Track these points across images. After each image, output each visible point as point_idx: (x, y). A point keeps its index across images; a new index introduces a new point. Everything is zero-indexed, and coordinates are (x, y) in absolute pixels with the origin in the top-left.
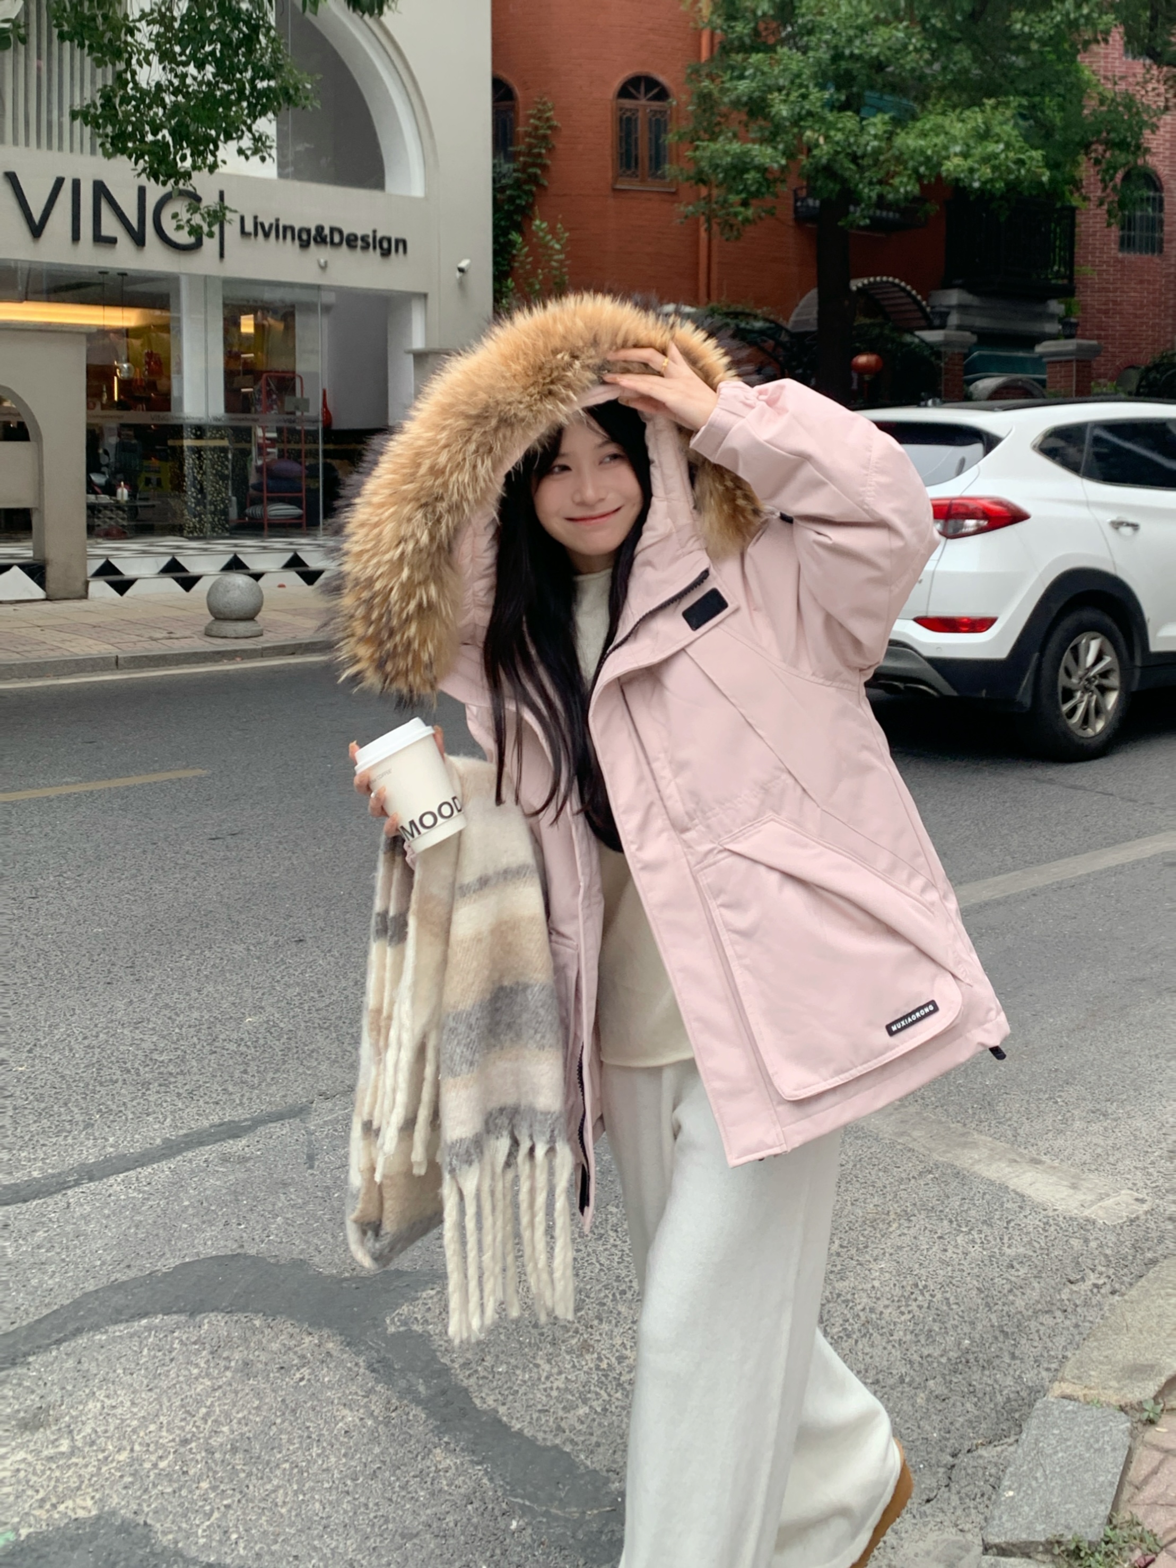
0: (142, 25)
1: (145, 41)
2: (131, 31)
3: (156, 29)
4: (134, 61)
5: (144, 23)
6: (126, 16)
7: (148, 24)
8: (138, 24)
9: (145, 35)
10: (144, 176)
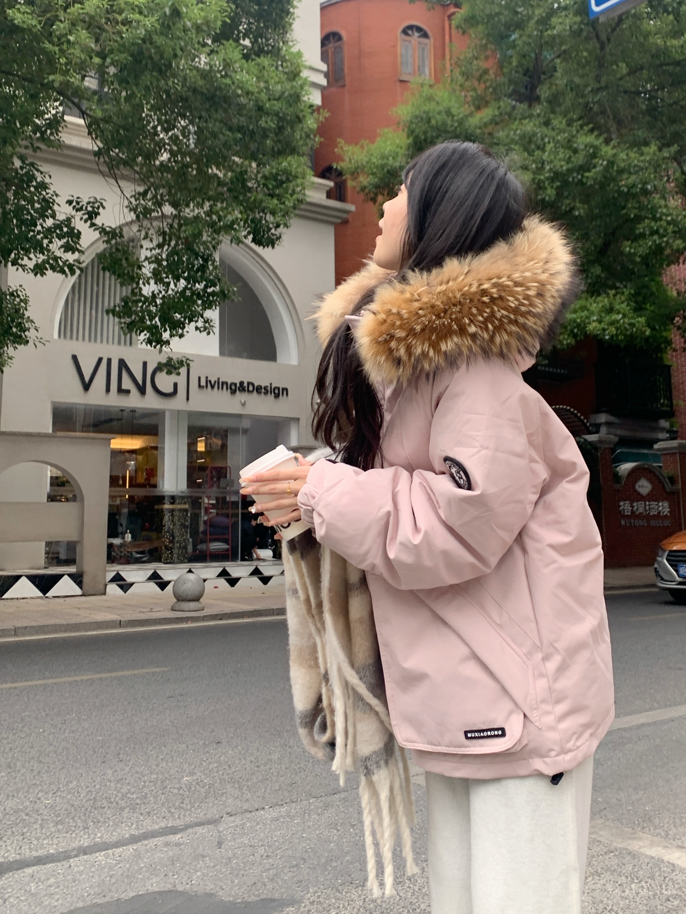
0: (146, 264)
1: (148, 273)
2: (140, 267)
3: (153, 266)
4: (141, 282)
5: (147, 262)
6: (138, 259)
7: (149, 263)
8: (144, 264)
9: (147, 270)
10: (144, 343)
